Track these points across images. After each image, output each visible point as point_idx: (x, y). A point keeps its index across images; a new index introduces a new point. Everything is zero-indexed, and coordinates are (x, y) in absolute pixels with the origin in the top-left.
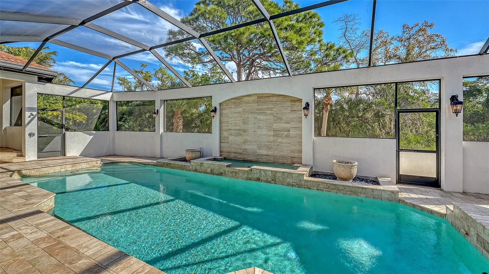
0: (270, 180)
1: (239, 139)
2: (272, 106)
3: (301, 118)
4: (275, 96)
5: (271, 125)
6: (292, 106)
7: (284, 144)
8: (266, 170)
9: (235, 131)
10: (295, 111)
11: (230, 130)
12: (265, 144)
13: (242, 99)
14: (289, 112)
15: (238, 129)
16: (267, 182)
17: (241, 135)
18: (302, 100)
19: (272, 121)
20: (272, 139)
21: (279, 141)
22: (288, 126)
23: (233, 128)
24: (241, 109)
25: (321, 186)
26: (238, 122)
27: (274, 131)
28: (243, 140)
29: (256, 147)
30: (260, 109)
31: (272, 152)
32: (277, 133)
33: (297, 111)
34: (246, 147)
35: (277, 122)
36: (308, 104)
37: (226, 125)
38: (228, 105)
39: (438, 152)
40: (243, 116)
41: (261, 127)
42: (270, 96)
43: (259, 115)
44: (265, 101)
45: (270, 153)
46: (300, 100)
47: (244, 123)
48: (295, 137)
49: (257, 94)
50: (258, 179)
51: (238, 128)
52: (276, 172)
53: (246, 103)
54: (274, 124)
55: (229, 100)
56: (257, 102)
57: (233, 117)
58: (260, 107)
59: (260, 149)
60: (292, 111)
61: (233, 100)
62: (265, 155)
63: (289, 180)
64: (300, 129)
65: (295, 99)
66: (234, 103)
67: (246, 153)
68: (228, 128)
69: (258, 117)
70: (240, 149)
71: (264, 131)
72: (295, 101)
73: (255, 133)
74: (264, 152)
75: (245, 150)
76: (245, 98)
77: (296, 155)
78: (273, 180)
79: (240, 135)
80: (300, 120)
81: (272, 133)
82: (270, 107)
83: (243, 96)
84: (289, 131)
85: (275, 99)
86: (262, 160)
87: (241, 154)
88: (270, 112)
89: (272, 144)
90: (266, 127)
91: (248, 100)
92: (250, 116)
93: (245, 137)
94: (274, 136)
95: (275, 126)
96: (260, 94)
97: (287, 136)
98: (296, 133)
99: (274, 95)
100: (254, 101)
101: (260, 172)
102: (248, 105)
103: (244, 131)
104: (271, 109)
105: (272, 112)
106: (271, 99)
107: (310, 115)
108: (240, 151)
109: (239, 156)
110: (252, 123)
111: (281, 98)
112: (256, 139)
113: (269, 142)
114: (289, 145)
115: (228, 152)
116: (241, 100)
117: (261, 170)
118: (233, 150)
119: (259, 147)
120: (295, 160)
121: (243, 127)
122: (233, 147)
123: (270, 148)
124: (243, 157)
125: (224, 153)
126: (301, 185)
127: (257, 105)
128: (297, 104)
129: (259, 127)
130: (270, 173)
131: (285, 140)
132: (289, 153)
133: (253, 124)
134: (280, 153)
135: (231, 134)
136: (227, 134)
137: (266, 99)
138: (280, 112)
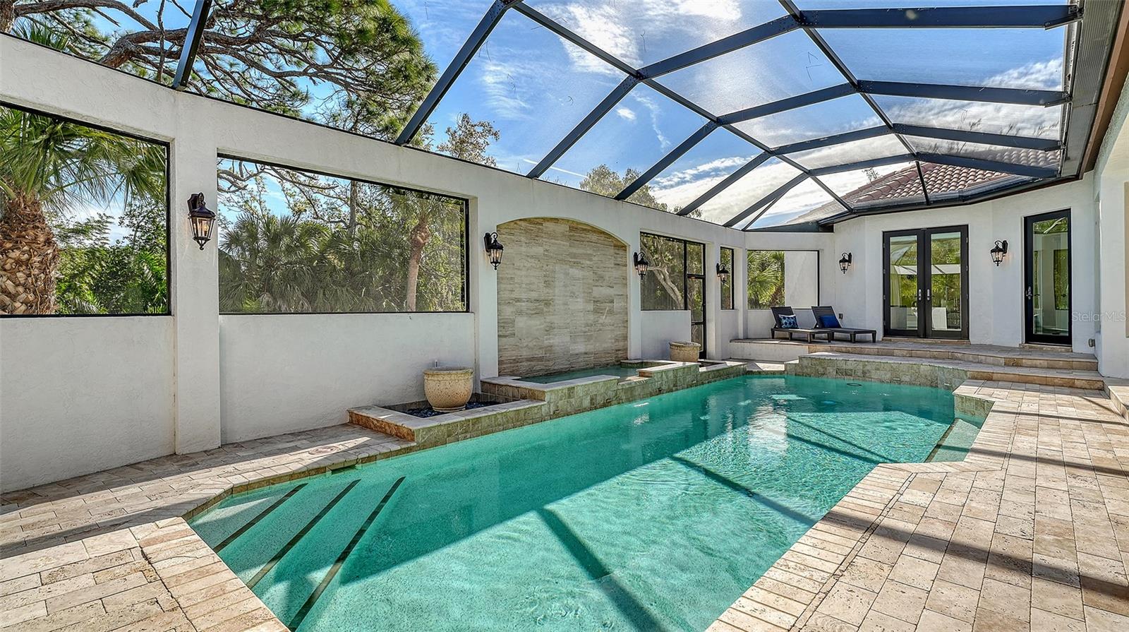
1: (536, 324)
3: (625, 278)
4: (594, 232)
5: (590, 291)
6: (615, 255)
9: (530, 304)
10: (618, 265)
11: (518, 300)
12: (581, 331)
13: (542, 224)
14: (613, 266)
15: (536, 298)
17: (542, 312)
19: (591, 281)
20: (591, 318)
21: (601, 321)
23: (524, 296)
24: (540, 250)
26: (536, 281)
27: (594, 301)
28: (545, 324)
30: (574, 256)
31: (592, 347)
32: (598, 306)
34: (551, 341)
35: (598, 284)
37: (509, 287)
38: (513, 234)
39: (705, 322)
40: (546, 267)
41: (577, 293)
42: (589, 231)
43: (572, 267)
44: (582, 239)
45: (589, 348)
46: (624, 247)
47: (548, 284)
48: (619, 313)
49: (568, 221)
50: (659, 391)
51: (534, 295)
53: (549, 236)
54: (594, 288)
55: (515, 222)
56: (571, 238)
57: (524, 266)
58: (573, 250)
59: (575, 343)
60: (615, 264)
61: (523, 224)
62: (581, 354)
66: (527, 231)
67: (552, 356)
68: (514, 295)
69: (571, 271)
70: (540, 348)
71: (580, 303)
72: (619, 246)
73: (566, 306)
74: (580, 347)
75: (549, 348)
76: (547, 224)
77: (621, 344)
79: (539, 313)
80: (624, 282)
81: (592, 307)
82: (588, 252)
83: (545, 219)
84: (612, 302)
85: (594, 237)
87: (541, 359)
88: (588, 262)
89: (593, 328)
90: (583, 295)
91: (555, 231)
92: (557, 268)
93: (549, 319)
94: (595, 311)
95: (596, 292)
96: (574, 222)
97: (611, 312)
98: (621, 304)
100: (564, 235)
102: (553, 241)
103: (547, 303)
104: (589, 257)
105: (592, 263)
106: (590, 236)
108: (540, 353)
109: (539, 366)
110: (562, 285)
111: (603, 238)
112: (568, 321)
113: (587, 325)
114: (612, 327)
115: (514, 360)
116: (540, 227)
118: (525, 353)
119: (572, 338)
121: (544, 292)
122: (525, 344)
123: (589, 339)
124: (546, 366)
125: (506, 363)
127: (568, 244)
128: (621, 252)
129: (572, 294)
131: (608, 320)
132: (612, 342)
133: (564, 286)
134: (602, 346)
135: (520, 313)
136: (512, 312)
137: (583, 235)
138: (602, 265)
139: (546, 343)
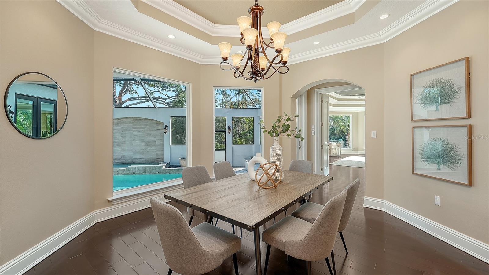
0: (141, 172)
1: (118, 149)
2: (144, 126)
3: (163, 134)
4: (146, 119)
5: (143, 139)
6: (157, 126)
7: (152, 151)
8: (139, 167)
12: (138, 151)
14: (156, 130)
16: (140, 174)
17: (120, 146)
18: (163, 123)
19: (144, 136)
20: (144, 147)
21: (149, 148)
22: (155, 139)
24: (120, 127)
25: (171, 171)
27: (145, 142)
28: (121, 149)
29: (132, 154)
30: (135, 128)
31: (143, 156)
32: (147, 143)
33: (160, 129)
34: (124, 154)
35: (147, 136)
36: (167, 126)
39: (225, 150)
40: (121, 132)
41: (136, 140)
42: (142, 120)
43: (133, 131)
44: (139, 122)
45: (143, 157)
46: (162, 123)
47: (122, 137)
48: (159, 146)
49: (132, 117)
50: (134, 173)
52: (145, 167)
54: (145, 138)
56: (133, 122)
58: (135, 126)
59: (135, 155)
62: (138, 159)
63: (154, 171)
64: (162, 140)
65: (159, 122)
67: (124, 158)
69: (134, 133)
71: (138, 143)
72: (159, 123)
73: (131, 144)
75: (123, 156)
76: (123, 119)
77: (160, 156)
78: (143, 172)
81: (144, 144)
82: (142, 126)
83: (121, 118)
85: (145, 121)
86: (136, 162)
87: (120, 159)
88: (142, 130)
89: (144, 151)
90: (139, 140)
91: (126, 121)
92: (127, 132)
93: (123, 147)
94: (145, 145)
95: (146, 139)
96: (135, 117)
97: (154, 145)
98: (160, 143)
100: (130, 122)
101: (135, 168)
102: (125, 124)
103: (122, 143)
104: (143, 128)
105: (144, 130)
106: (143, 121)
107: (168, 132)
108: (119, 157)
110: (129, 137)
111: (150, 121)
112: (132, 148)
113: (141, 150)
114: (156, 151)
116: (120, 121)
117: (135, 167)
120: (159, 159)
121: (121, 140)
123: (143, 154)
126: (160, 172)
127: (132, 125)
128: (160, 125)
129: (134, 140)
130: (142, 168)
131: (153, 148)
132: (155, 156)
134: (150, 156)
137: (140, 121)
138: (149, 130)
139: (122, 154)
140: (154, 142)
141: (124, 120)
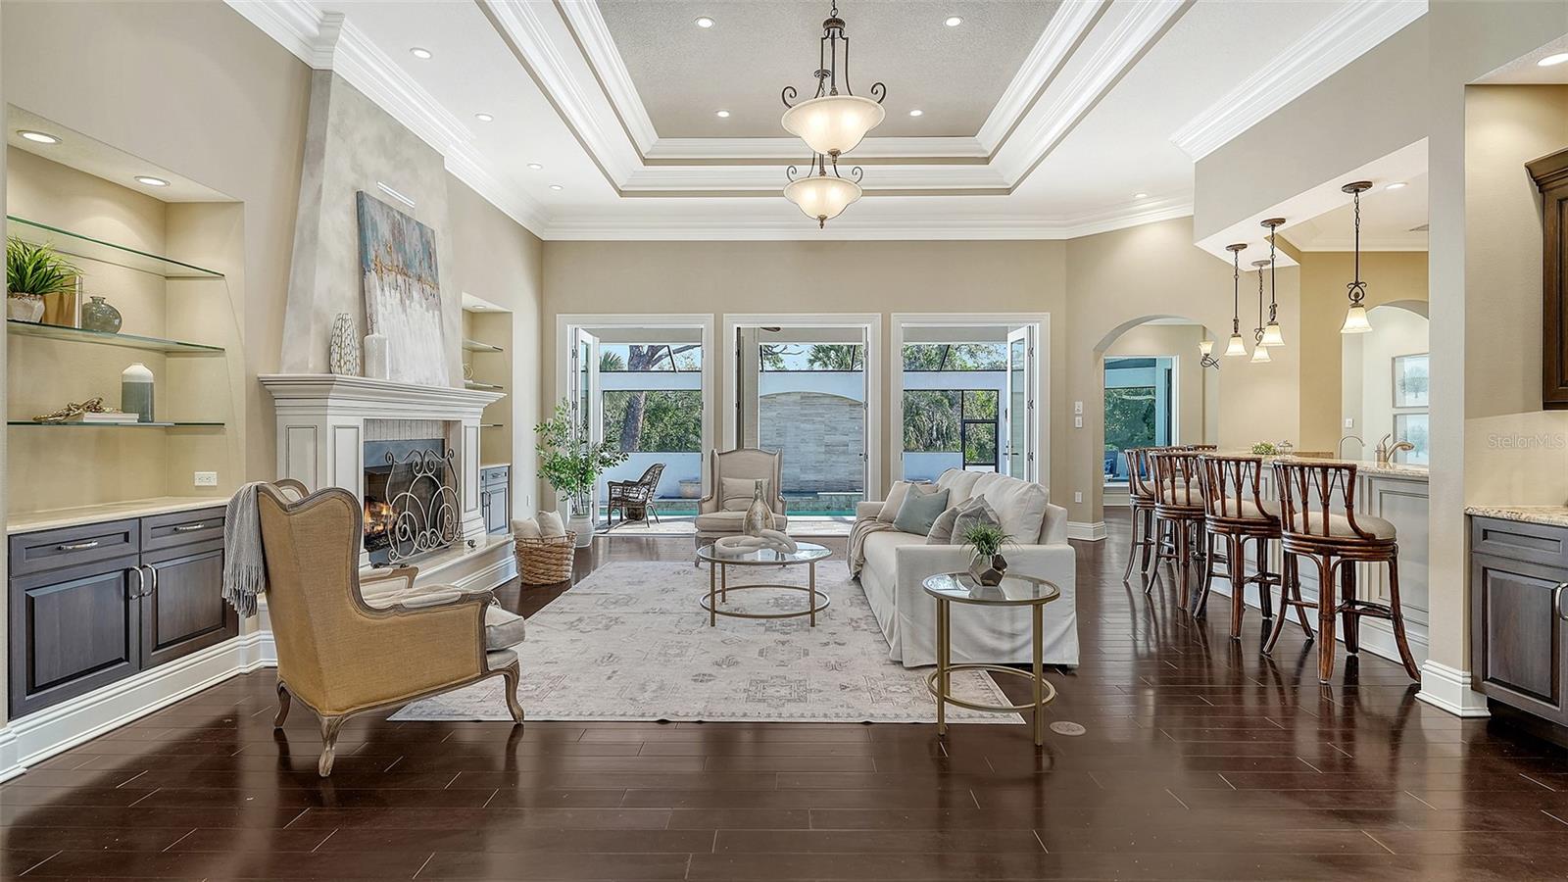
2: (823, 411)
5: (822, 438)
7: (840, 464)
10: (854, 418)
12: (812, 466)
14: (847, 419)
15: (770, 444)
19: (823, 432)
20: (822, 457)
21: (833, 459)
22: (845, 438)
24: (775, 414)
26: (770, 433)
27: (826, 446)
29: (800, 470)
30: (805, 415)
31: (822, 475)
32: (830, 448)
33: (857, 418)
35: (830, 433)
39: (997, 464)
40: (778, 424)
41: (807, 440)
42: (820, 397)
43: (802, 423)
44: (813, 403)
46: (861, 405)
47: (779, 435)
48: (853, 454)
49: (800, 392)
53: (782, 404)
54: (826, 436)
56: (801, 403)
58: (806, 412)
59: (805, 473)
60: (850, 418)
69: (802, 426)
71: (812, 447)
72: (854, 405)
73: (797, 449)
74: (811, 477)
76: (780, 397)
77: (856, 477)
80: (861, 430)
81: (822, 449)
82: (820, 412)
83: (778, 394)
85: (827, 401)
86: (808, 489)
88: (820, 419)
89: (823, 464)
90: (813, 441)
91: (787, 401)
92: (788, 424)
94: (826, 452)
95: (828, 439)
96: (805, 393)
97: (844, 453)
98: (856, 447)
99: (826, 396)
100: (795, 402)
102: (786, 407)
104: (821, 415)
105: (823, 419)
106: (822, 401)
110: (793, 434)
111: (836, 400)
112: (799, 459)
113: (818, 462)
114: (847, 464)
119: (803, 470)
120: (855, 484)
121: (777, 440)
123: (820, 471)
127: (800, 408)
128: (857, 409)
129: (803, 441)
131: (841, 459)
132: (846, 475)
134: (835, 477)
137: (814, 401)
138: (835, 420)
140: (844, 446)
141: (784, 398)
